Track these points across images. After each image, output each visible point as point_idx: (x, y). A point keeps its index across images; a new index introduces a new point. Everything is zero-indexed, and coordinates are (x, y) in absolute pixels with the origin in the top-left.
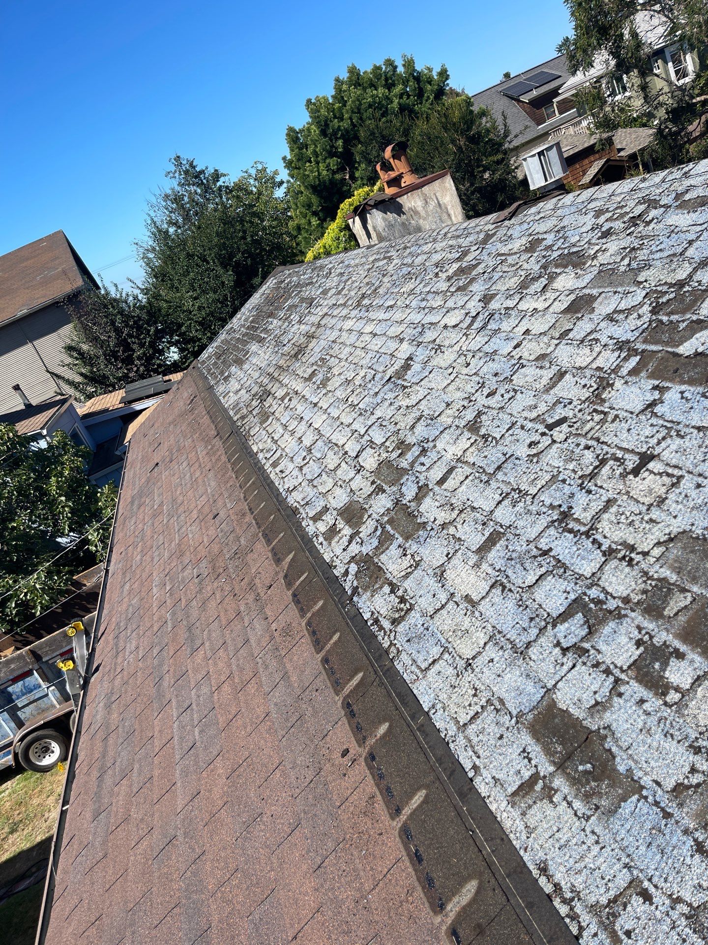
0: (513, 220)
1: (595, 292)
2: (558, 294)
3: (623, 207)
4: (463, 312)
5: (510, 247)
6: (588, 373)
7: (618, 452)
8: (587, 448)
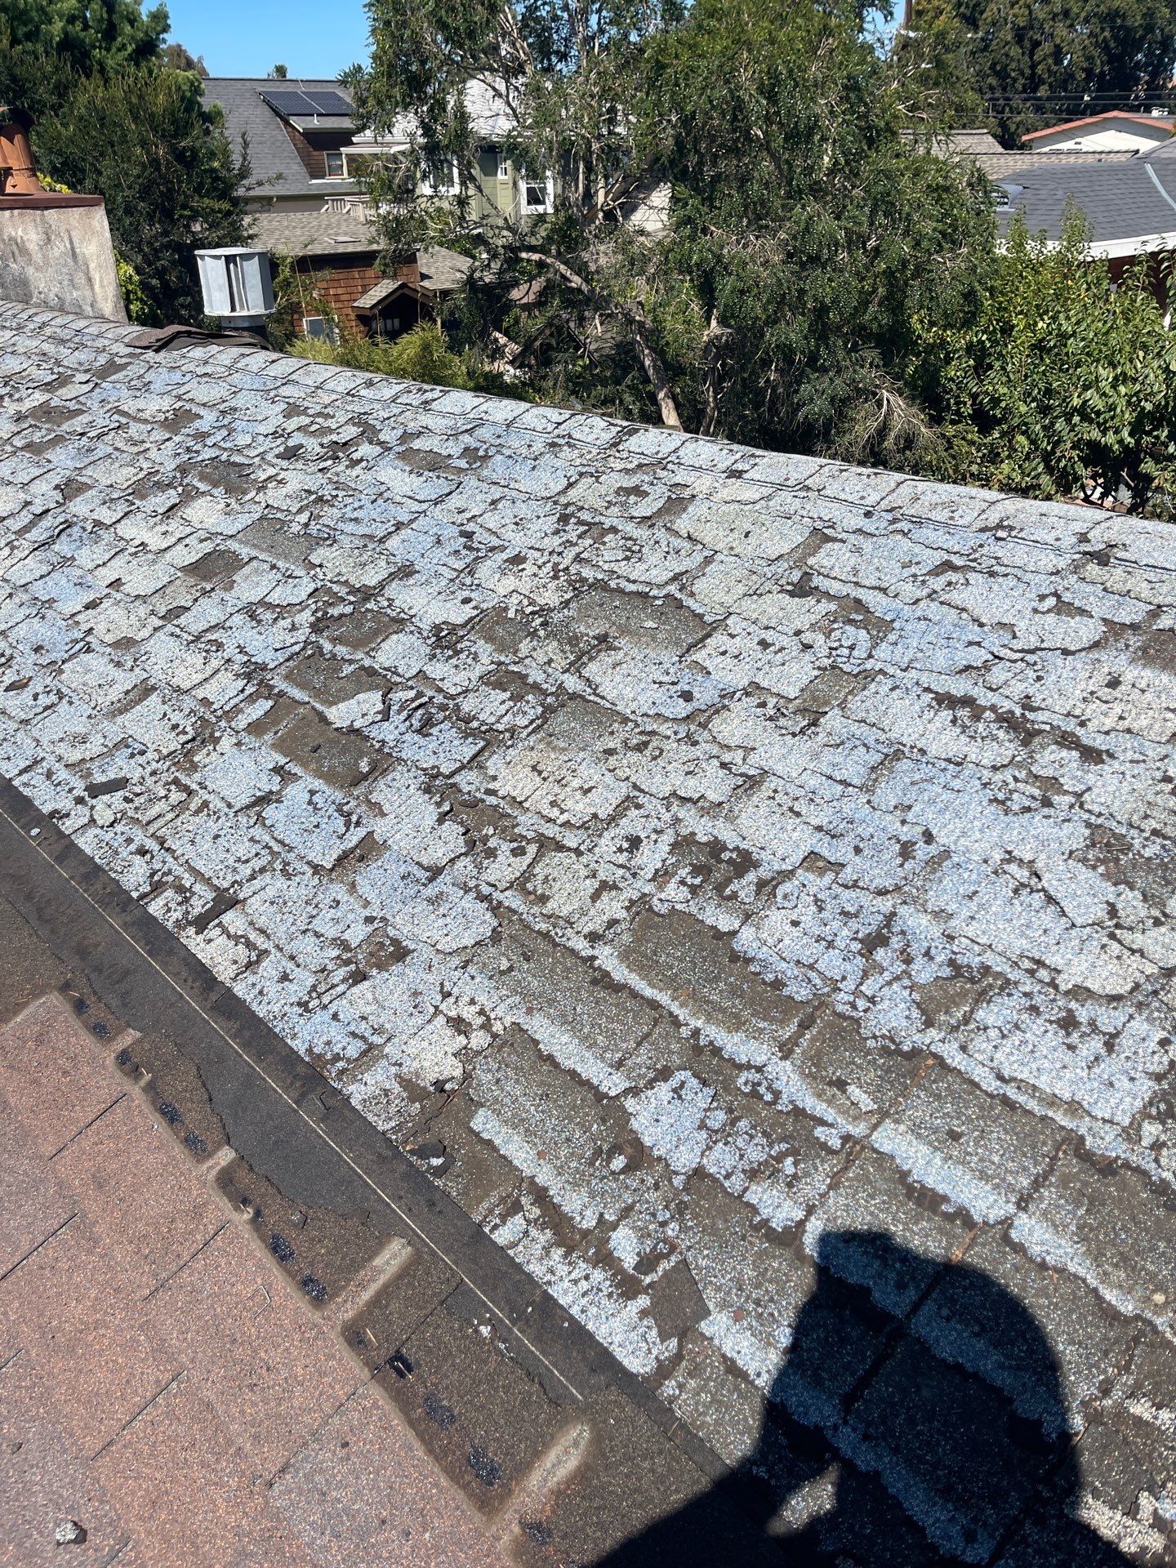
0: (162, 354)
1: (245, 552)
2: (189, 530)
3: (327, 416)
4: (22, 496)
5: (141, 404)
6: (188, 703)
7: (186, 875)
8: (142, 852)
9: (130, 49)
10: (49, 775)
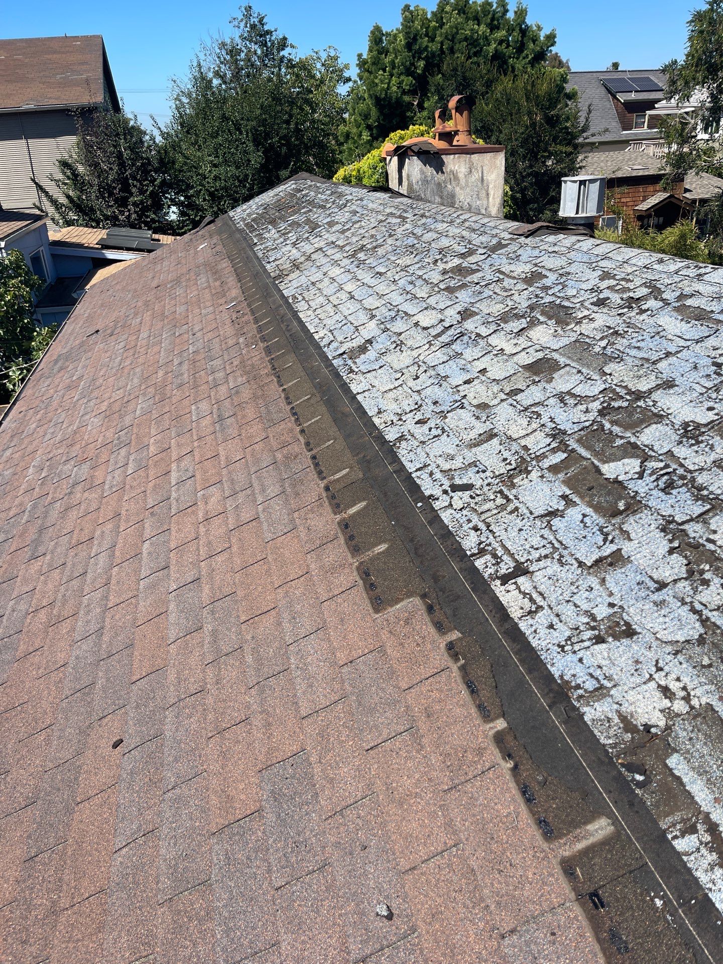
0: (529, 239)
1: (562, 360)
2: (530, 344)
3: (628, 281)
4: (440, 316)
5: (512, 268)
6: (515, 447)
7: (500, 549)
8: (476, 529)
9: (530, 57)
10: (431, 474)
